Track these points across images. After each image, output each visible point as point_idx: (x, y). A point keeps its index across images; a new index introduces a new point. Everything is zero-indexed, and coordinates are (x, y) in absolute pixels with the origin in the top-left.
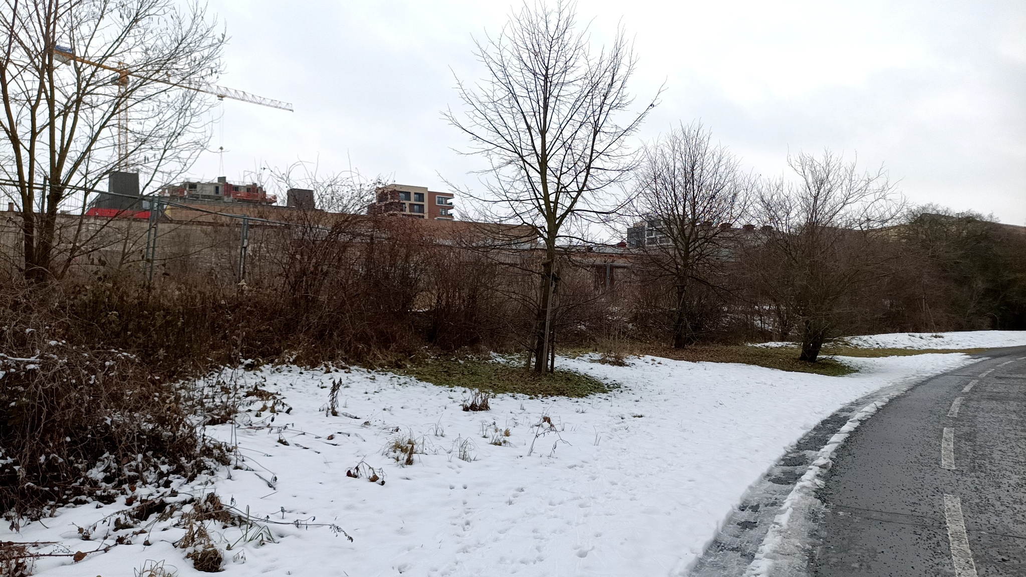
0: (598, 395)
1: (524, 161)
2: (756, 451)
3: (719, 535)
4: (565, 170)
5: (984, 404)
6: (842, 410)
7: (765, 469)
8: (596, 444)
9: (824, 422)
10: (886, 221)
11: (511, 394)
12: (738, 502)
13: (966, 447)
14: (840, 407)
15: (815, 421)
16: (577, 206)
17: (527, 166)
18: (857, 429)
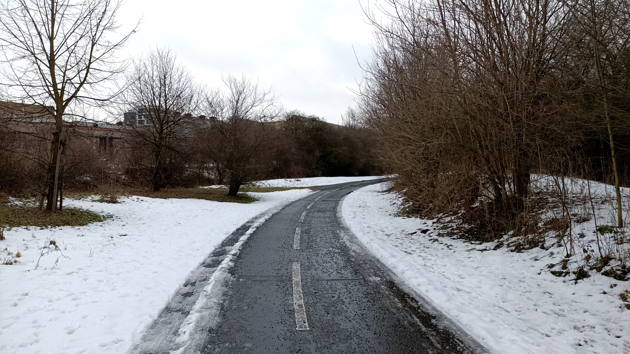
0: (95, 223)
1: (36, 58)
2: (198, 250)
3: (169, 303)
4: (69, 67)
5: (316, 214)
6: (248, 222)
7: (201, 261)
8: (91, 255)
9: (238, 230)
10: (273, 118)
11: (25, 227)
12: (184, 282)
13: (305, 237)
14: (247, 220)
15: (233, 229)
16: (79, 94)
17: (39, 62)
18: (254, 232)
